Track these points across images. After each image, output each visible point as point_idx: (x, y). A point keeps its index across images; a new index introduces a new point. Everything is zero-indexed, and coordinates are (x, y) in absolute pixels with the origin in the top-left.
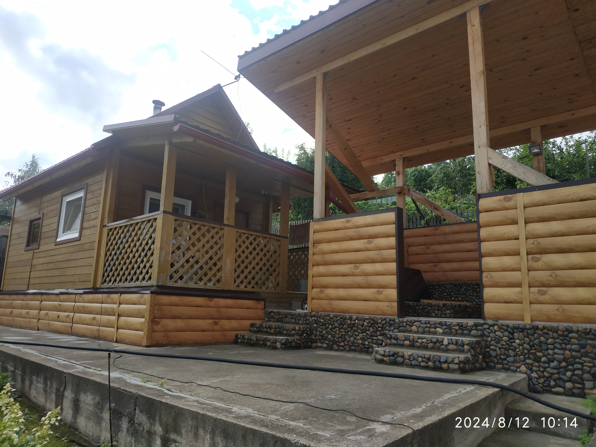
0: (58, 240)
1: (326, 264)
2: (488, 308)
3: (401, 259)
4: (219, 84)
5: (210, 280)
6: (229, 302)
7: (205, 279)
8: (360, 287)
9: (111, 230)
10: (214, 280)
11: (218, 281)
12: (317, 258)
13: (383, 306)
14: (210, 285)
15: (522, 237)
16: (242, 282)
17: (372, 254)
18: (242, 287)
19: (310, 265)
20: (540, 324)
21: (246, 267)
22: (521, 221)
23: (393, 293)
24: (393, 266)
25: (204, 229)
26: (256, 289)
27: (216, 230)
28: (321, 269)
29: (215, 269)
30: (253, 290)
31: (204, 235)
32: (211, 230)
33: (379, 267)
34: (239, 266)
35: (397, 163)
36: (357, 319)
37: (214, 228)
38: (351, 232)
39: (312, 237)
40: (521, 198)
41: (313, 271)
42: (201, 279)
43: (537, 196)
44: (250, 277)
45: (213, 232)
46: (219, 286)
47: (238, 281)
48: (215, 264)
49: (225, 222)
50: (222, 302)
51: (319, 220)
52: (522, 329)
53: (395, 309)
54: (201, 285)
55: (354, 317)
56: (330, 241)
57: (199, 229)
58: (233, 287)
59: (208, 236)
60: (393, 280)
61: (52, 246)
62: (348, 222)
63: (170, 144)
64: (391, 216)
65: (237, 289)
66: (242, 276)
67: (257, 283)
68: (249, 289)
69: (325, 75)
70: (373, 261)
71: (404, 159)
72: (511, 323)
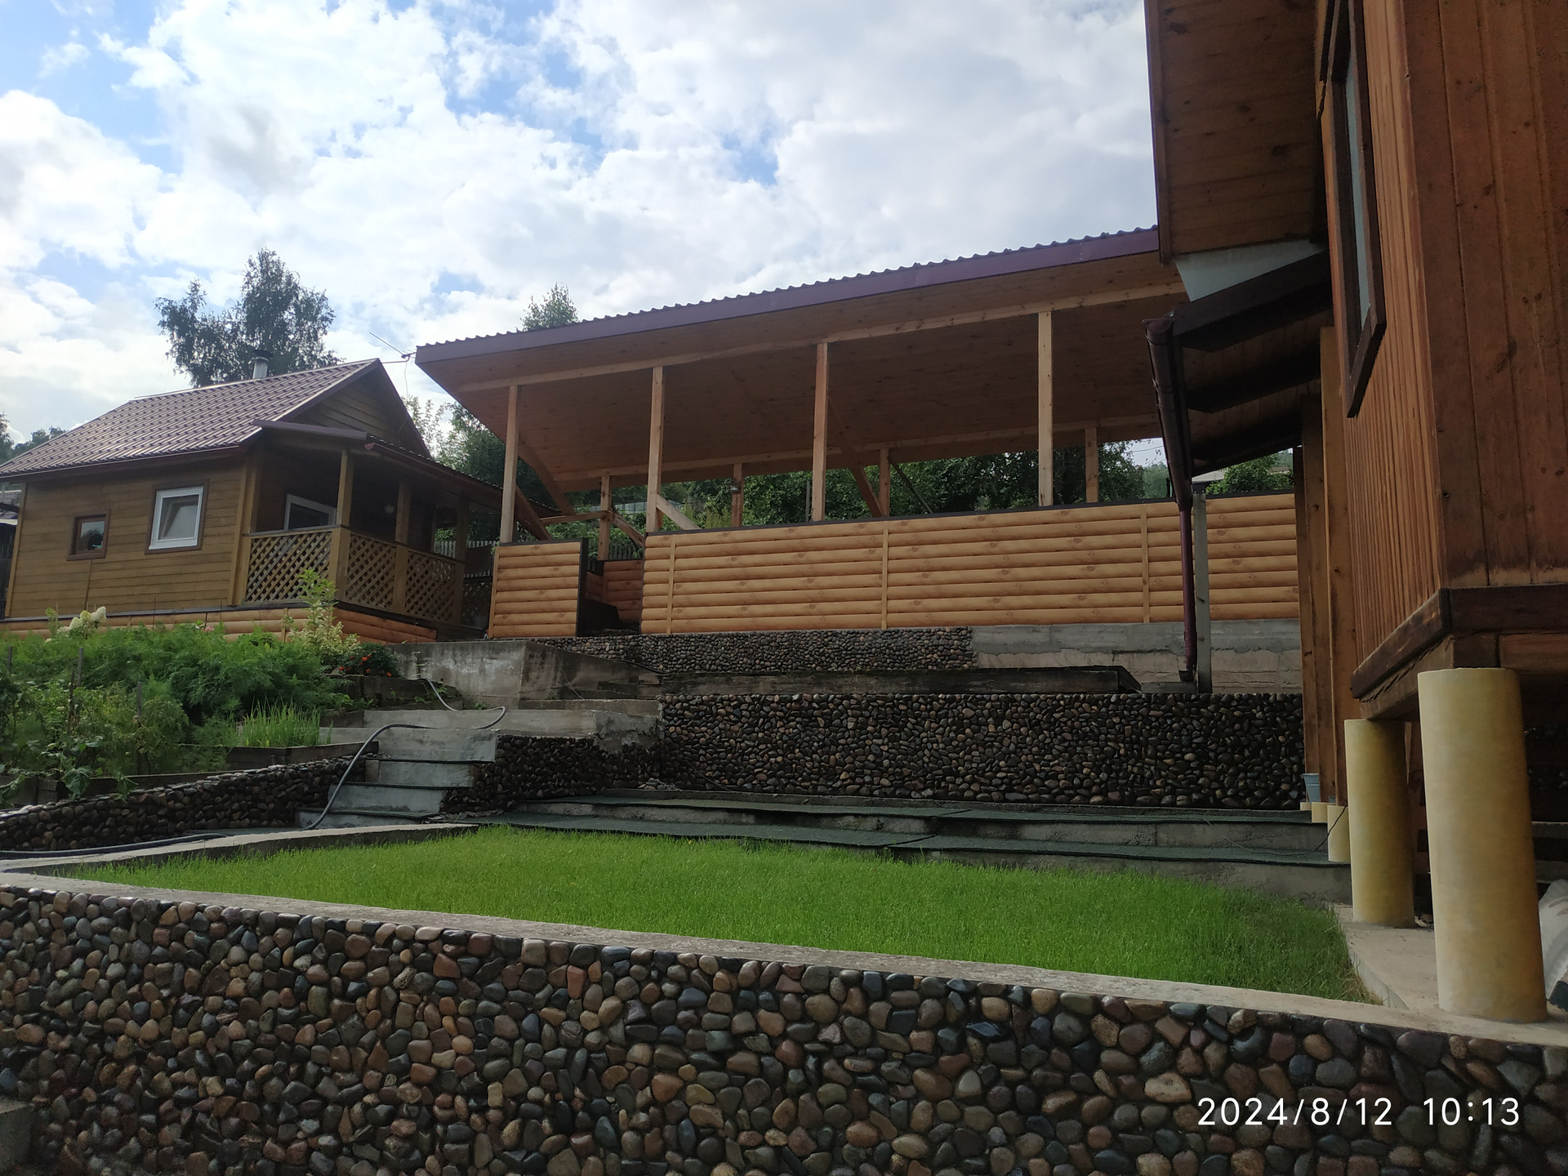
0: (150, 548)
1: (511, 590)
2: (644, 625)
3: (582, 587)
4: (378, 360)
5: (381, 601)
6: (402, 625)
7: (377, 599)
8: (544, 611)
9: (256, 540)
10: (385, 601)
11: (389, 603)
12: (502, 584)
13: (564, 628)
14: (381, 607)
15: (672, 570)
16: (412, 608)
17: (558, 581)
18: (412, 613)
19: (494, 591)
20: (674, 634)
21: (418, 592)
22: (673, 557)
23: (573, 616)
24: (576, 591)
25: (377, 546)
26: (427, 617)
27: (388, 548)
28: (506, 595)
29: (386, 591)
30: (423, 618)
31: (376, 554)
32: (384, 548)
33: (562, 593)
34: (410, 590)
35: (603, 481)
36: (539, 641)
37: (386, 545)
38: (539, 559)
39: (497, 562)
40: (675, 539)
41: (496, 597)
42: (372, 600)
43: (685, 538)
44: (421, 603)
45: (385, 550)
46: (390, 609)
47: (410, 606)
48: (387, 585)
49: (397, 540)
50: (395, 624)
51: (503, 545)
52: (663, 638)
53: (574, 630)
54: (373, 605)
55: (536, 639)
56: (516, 567)
57: (372, 546)
58: (403, 612)
59: (381, 554)
60: (574, 604)
61: (142, 555)
62: (536, 548)
63: (349, 455)
64: (577, 546)
65: (407, 614)
66: (413, 601)
67: (427, 611)
68: (420, 615)
69: (519, 387)
70: (558, 587)
71: (611, 477)
72: (657, 635)
